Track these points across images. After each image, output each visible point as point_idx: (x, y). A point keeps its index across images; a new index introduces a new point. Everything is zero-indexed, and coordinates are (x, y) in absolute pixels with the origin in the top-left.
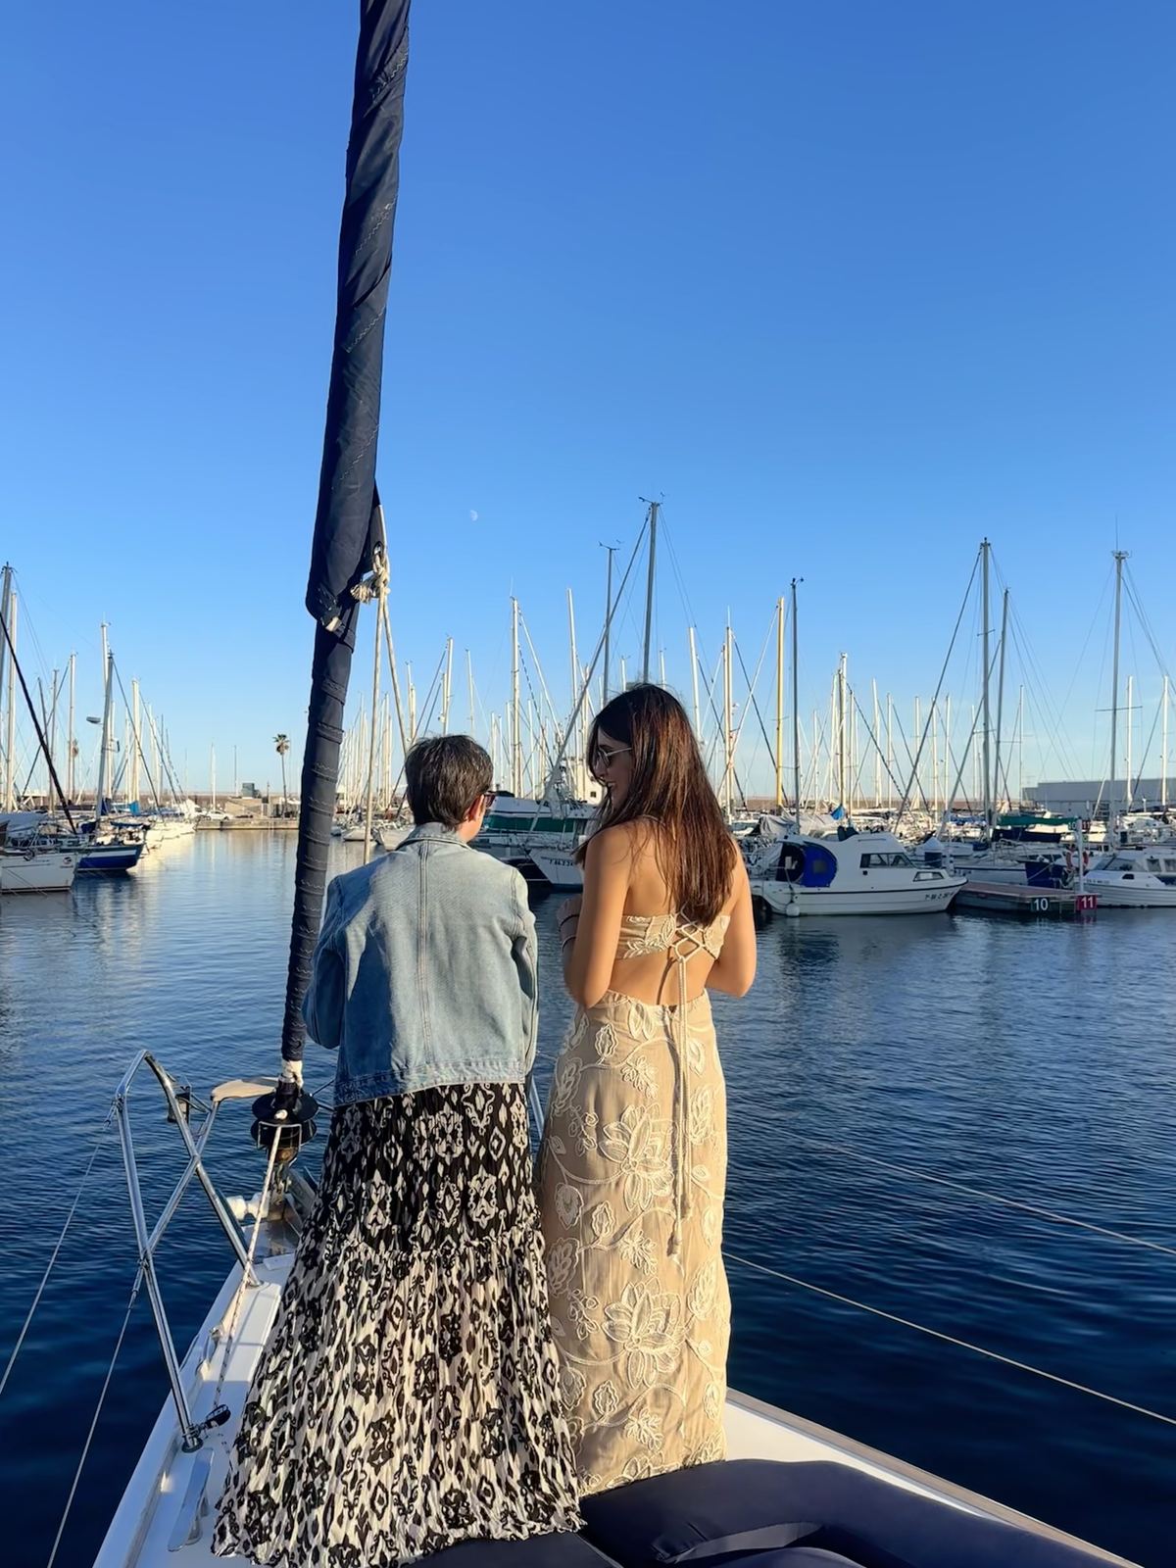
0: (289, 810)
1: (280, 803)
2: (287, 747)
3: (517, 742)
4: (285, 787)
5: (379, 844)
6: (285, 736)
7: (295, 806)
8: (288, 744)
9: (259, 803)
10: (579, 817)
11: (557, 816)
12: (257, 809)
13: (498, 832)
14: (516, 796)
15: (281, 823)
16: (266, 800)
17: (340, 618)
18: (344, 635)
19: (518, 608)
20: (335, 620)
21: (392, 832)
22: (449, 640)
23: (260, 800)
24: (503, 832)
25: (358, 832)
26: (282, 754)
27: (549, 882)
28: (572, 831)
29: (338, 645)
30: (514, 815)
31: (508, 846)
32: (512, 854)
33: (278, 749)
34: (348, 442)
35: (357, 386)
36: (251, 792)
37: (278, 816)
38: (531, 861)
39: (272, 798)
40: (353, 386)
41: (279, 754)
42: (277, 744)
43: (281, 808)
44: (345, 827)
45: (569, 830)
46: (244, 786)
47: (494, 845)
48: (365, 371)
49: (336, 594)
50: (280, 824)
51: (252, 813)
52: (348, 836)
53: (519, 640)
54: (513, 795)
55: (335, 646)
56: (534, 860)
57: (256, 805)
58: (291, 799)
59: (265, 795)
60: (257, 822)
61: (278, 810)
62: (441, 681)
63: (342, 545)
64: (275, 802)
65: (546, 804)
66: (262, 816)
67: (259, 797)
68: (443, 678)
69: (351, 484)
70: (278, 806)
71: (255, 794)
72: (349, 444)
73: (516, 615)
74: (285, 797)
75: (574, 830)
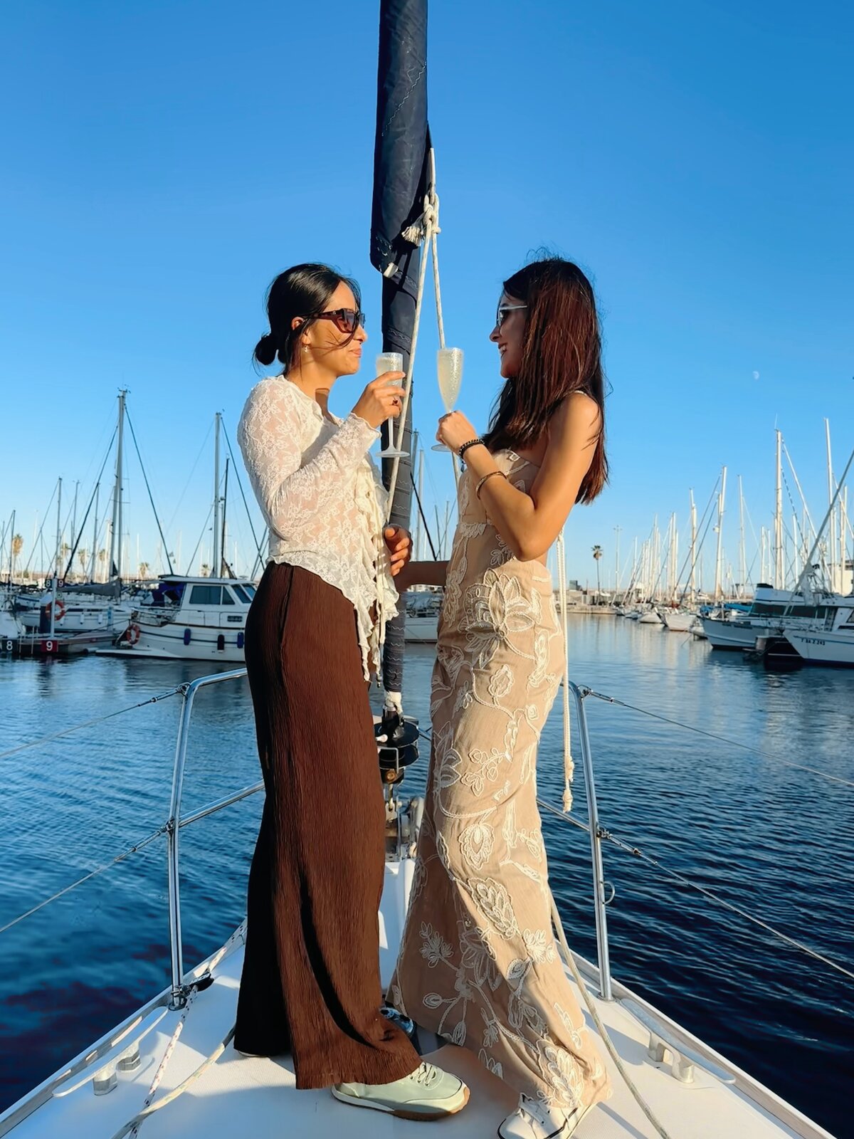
0: (602, 600)
1: (596, 595)
2: (601, 555)
3: (779, 546)
4: (599, 583)
5: (666, 626)
6: (599, 547)
7: (606, 597)
8: (601, 552)
9: (580, 594)
10: (831, 604)
11: (810, 603)
12: (579, 599)
13: (758, 616)
14: (774, 587)
15: (597, 608)
16: (585, 593)
17: (396, 263)
18: (403, 281)
19: (782, 438)
20: (391, 265)
21: (676, 616)
22: (724, 468)
23: (582, 592)
24: (763, 616)
25: (651, 616)
26: (597, 559)
27: (801, 657)
28: (823, 617)
29: (398, 292)
30: (773, 603)
31: (766, 628)
32: (770, 634)
33: (595, 556)
34: (393, 85)
35: (398, 27)
36: (575, 586)
37: (594, 604)
38: (785, 639)
39: (590, 592)
40: (395, 28)
41: (595, 559)
42: (594, 553)
43: (596, 599)
44: (641, 613)
45: (821, 616)
46: (571, 582)
47: (755, 626)
48: (406, 11)
49: (391, 240)
50: (595, 609)
51: (576, 602)
52: (644, 619)
53: (782, 464)
54: (771, 587)
55: (396, 293)
56: (788, 638)
57: (579, 595)
58: (603, 592)
59: (585, 590)
60: (579, 608)
61: (593, 600)
62: (717, 501)
63: (394, 189)
64: (592, 594)
65: (800, 594)
66: (583, 604)
67: (581, 590)
68: (718, 498)
69: (398, 127)
70: (593, 597)
71: (578, 588)
72: (394, 86)
73: (779, 443)
74: (599, 590)
75: (826, 616)
